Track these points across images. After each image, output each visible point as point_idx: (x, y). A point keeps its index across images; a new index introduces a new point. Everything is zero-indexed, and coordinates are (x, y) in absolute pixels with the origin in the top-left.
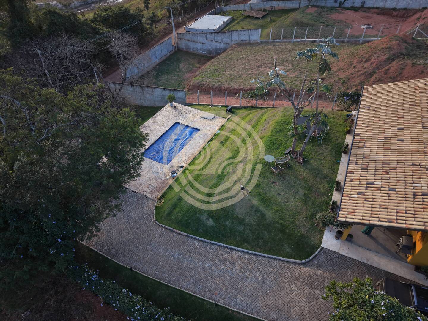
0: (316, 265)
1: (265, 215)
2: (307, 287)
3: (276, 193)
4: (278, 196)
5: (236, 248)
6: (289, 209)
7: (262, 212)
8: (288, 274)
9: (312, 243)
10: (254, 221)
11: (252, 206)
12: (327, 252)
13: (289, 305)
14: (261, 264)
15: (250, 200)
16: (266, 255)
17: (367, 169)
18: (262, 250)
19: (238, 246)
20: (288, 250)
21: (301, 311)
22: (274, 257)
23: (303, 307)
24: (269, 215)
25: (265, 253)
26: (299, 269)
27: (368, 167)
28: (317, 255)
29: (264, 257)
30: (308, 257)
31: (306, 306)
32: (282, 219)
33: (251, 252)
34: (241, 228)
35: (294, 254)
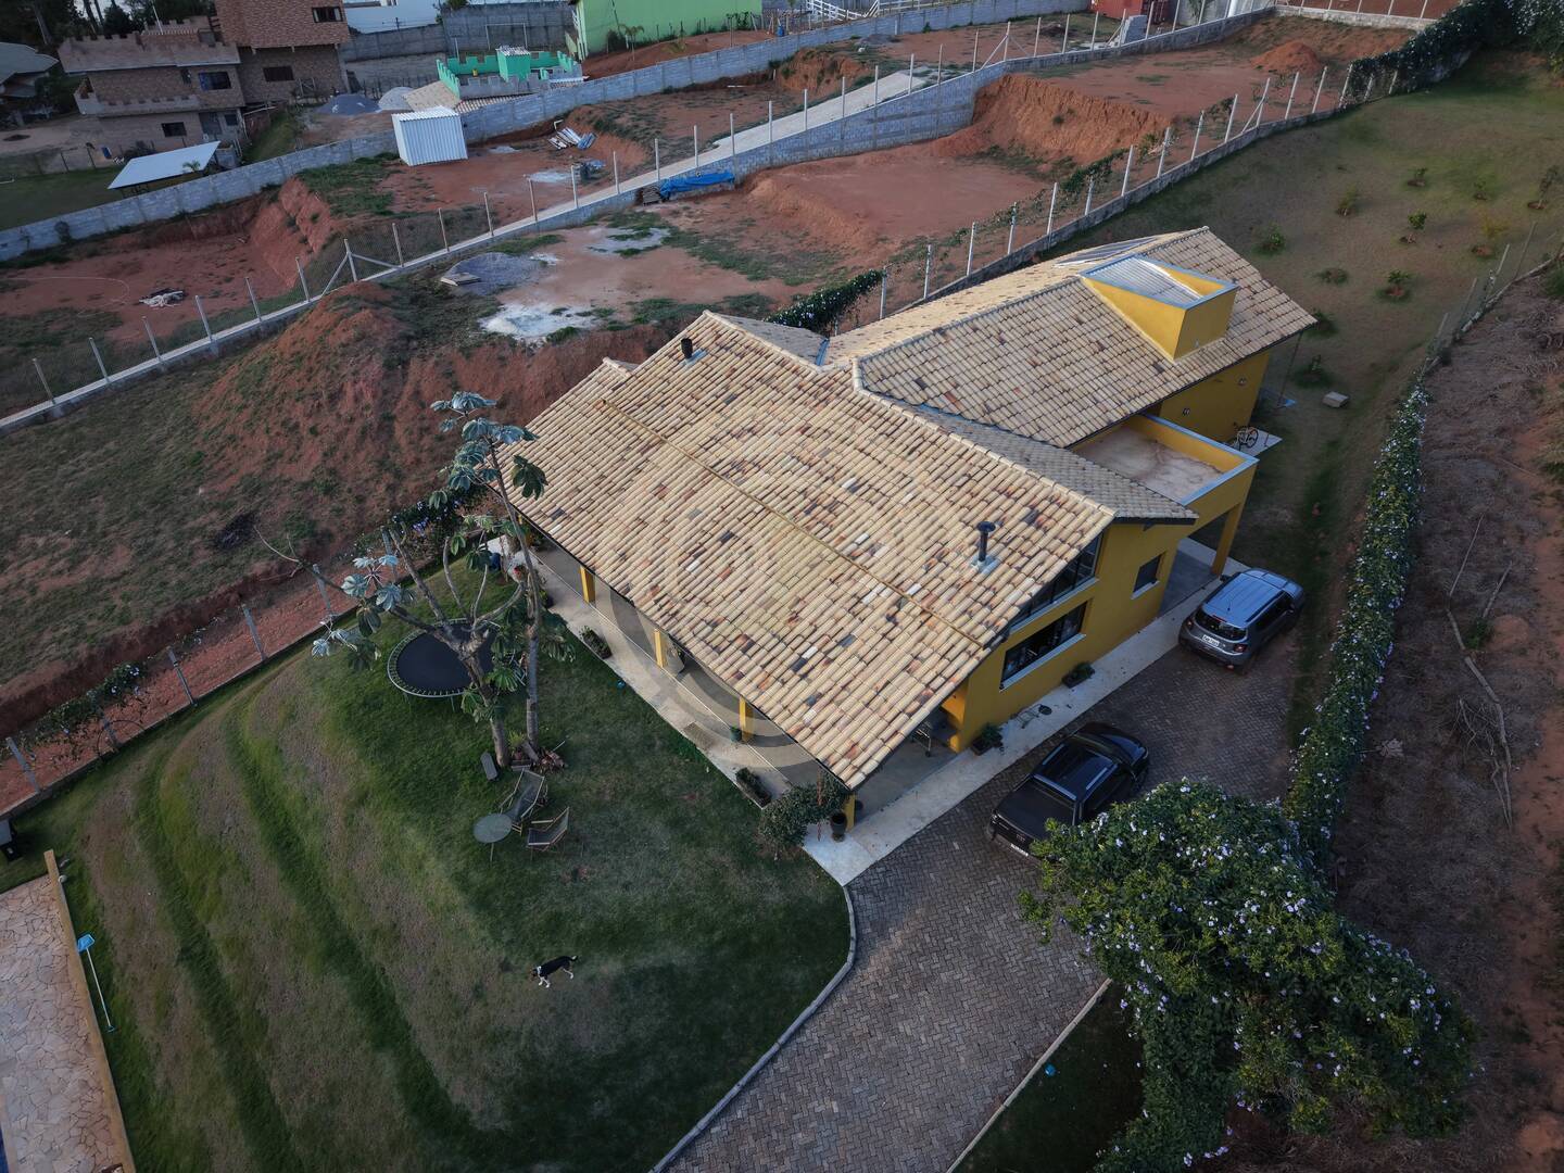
0: (875, 934)
1: (671, 967)
2: (920, 994)
3: (618, 892)
4: (631, 894)
5: (694, 1132)
6: (693, 892)
7: (654, 969)
8: (863, 1019)
9: (821, 900)
10: (660, 1015)
11: (617, 986)
12: (862, 884)
13: (947, 1070)
14: (791, 1080)
15: (591, 979)
16: (775, 1048)
17: (753, 643)
18: (752, 1052)
19: (693, 1123)
20: (799, 976)
21: (975, 1045)
22: (791, 1029)
23: (966, 1034)
24: (677, 955)
25: (768, 1049)
26: (864, 984)
27: (747, 638)
28: (855, 912)
29: (773, 1059)
30: (848, 939)
31: (968, 1025)
32: (712, 930)
33: (736, 1089)
34: (649, 1071)
35: (818, 967)
